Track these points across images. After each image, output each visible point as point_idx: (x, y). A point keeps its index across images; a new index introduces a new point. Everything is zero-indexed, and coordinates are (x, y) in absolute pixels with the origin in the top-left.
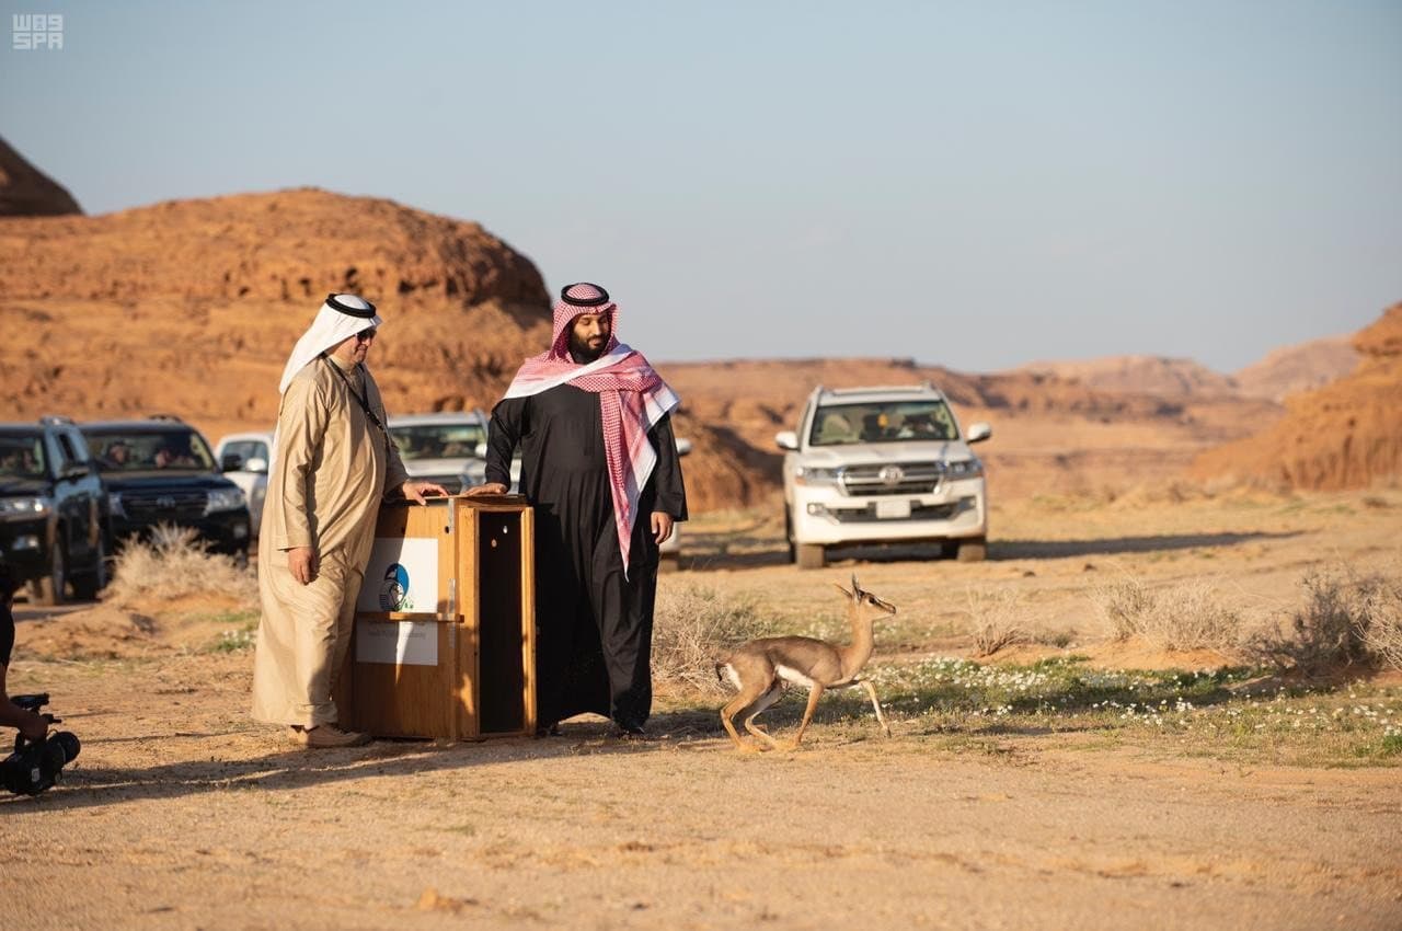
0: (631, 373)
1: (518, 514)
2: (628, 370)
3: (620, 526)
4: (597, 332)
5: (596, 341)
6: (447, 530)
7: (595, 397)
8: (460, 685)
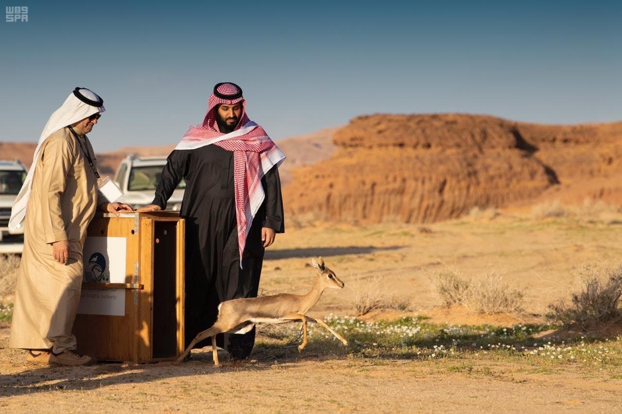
0: (254, 140)
1: (175, 223)
2: (252, 139)
3: (239, 234)
4: (232, 116)
5: (231, 121)
6: (133, 232)
7: (231, 154)
8: (141, 328)
